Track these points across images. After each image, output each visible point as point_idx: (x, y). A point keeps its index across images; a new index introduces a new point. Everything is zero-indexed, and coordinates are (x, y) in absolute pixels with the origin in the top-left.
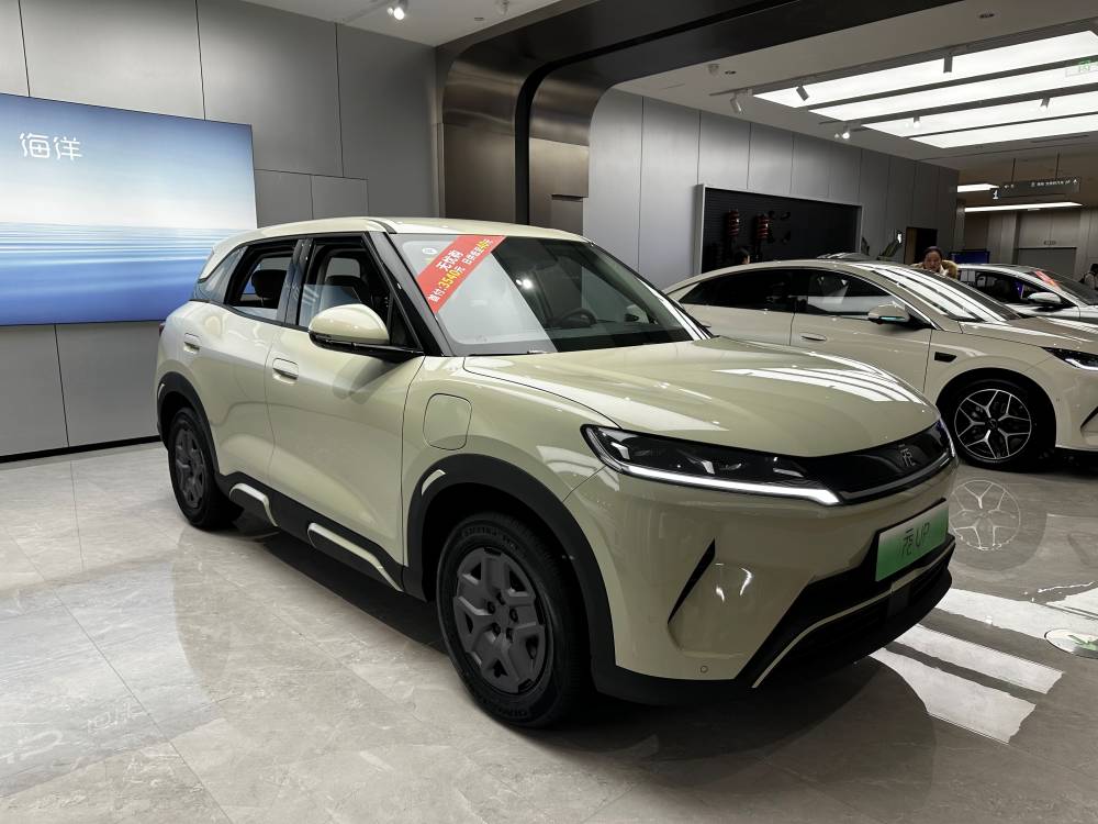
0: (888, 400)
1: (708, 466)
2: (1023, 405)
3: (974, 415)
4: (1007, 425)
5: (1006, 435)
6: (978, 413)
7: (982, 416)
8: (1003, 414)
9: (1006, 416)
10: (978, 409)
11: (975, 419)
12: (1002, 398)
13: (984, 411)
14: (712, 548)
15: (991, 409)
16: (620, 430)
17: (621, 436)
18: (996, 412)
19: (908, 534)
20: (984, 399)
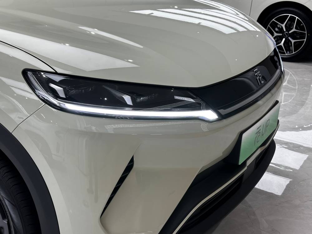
0: (246, 30)
1: (128, 99)
2: (303, 24)
3: (277, 29)
4: (293, 36)
5: (293, 41)
6: (279, 28)
7: (281, 30)
8: (292, 29)
9: (294, 30)
10: (279, 26)
11: (277, 32)
12: (292, 19)
13: (282, 27)
14: (132, 161)
15: (286, 26)
16: (56, 73)
17: (58, 78)
18: (289, 28)
19: (258, 130)
20: (282, 20)
